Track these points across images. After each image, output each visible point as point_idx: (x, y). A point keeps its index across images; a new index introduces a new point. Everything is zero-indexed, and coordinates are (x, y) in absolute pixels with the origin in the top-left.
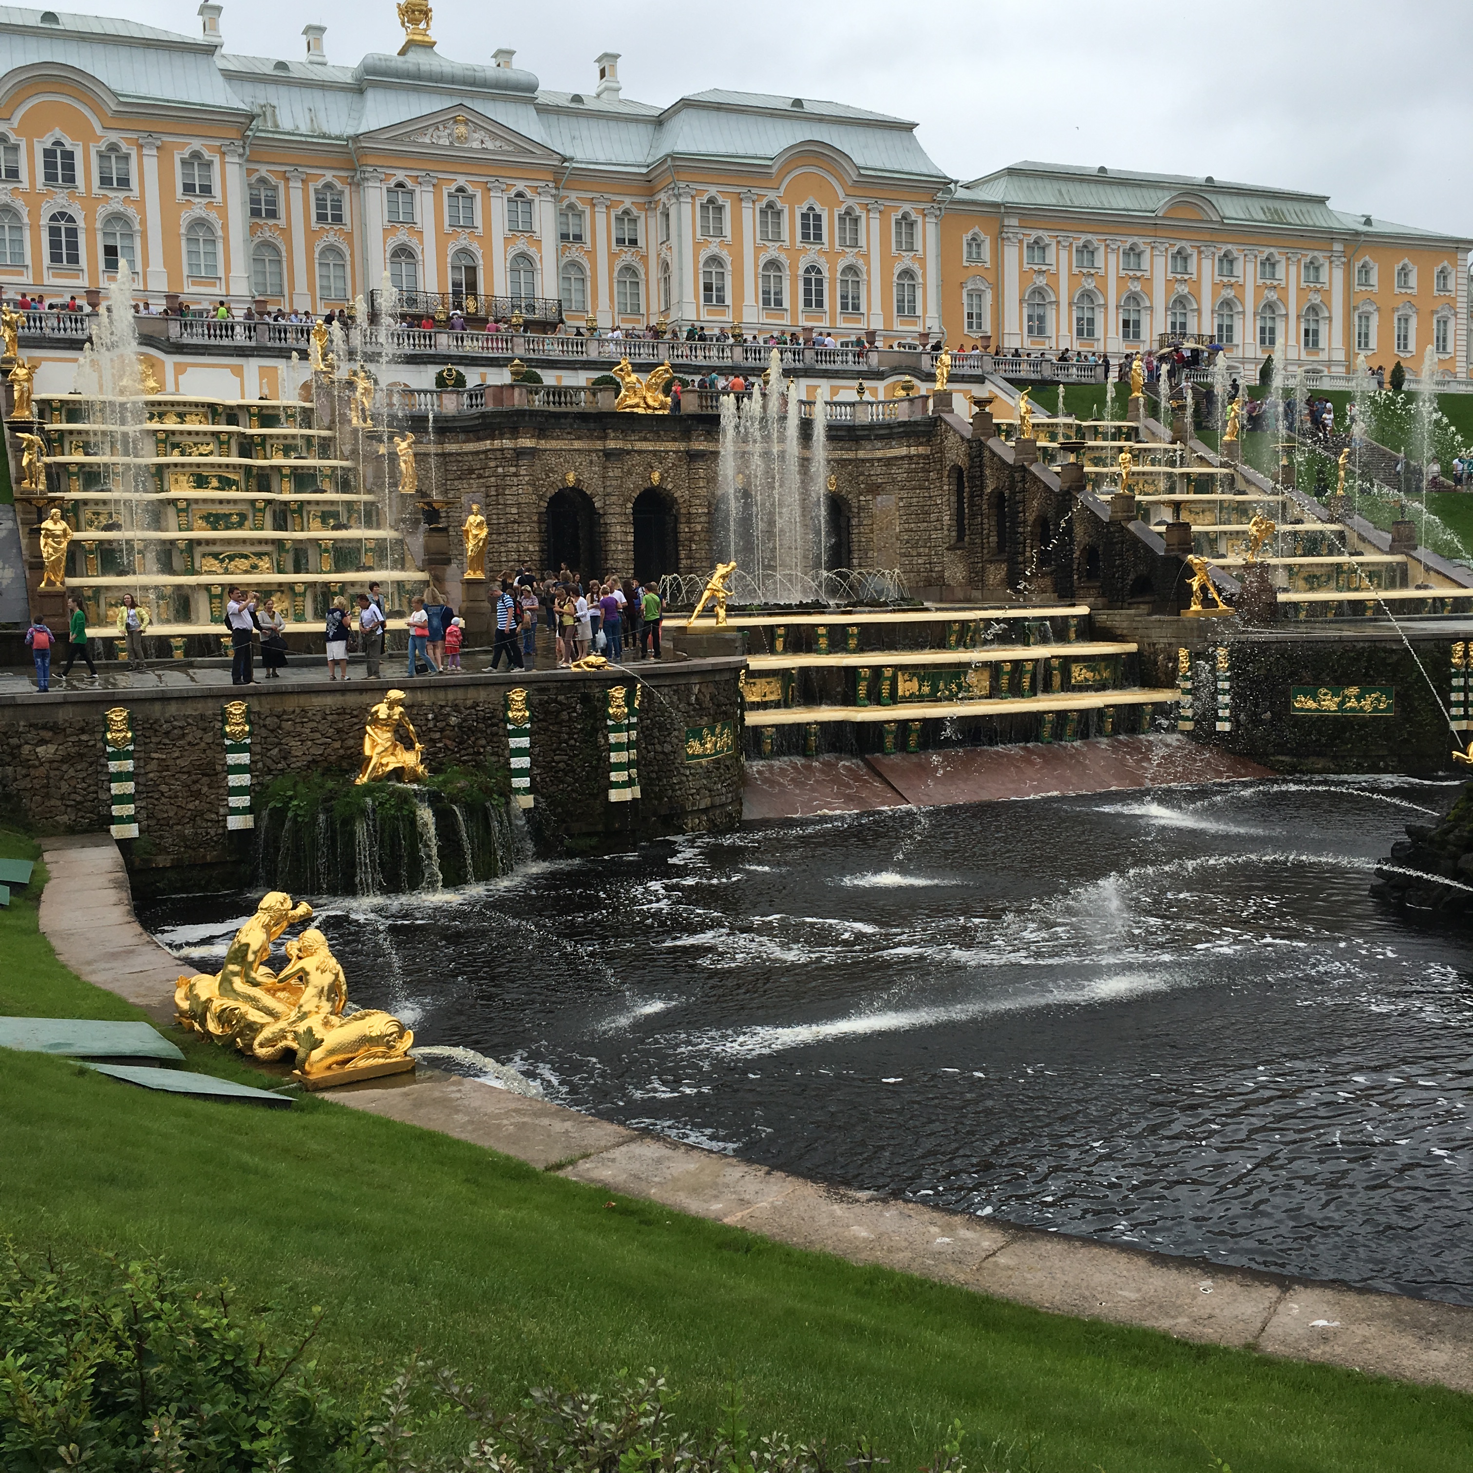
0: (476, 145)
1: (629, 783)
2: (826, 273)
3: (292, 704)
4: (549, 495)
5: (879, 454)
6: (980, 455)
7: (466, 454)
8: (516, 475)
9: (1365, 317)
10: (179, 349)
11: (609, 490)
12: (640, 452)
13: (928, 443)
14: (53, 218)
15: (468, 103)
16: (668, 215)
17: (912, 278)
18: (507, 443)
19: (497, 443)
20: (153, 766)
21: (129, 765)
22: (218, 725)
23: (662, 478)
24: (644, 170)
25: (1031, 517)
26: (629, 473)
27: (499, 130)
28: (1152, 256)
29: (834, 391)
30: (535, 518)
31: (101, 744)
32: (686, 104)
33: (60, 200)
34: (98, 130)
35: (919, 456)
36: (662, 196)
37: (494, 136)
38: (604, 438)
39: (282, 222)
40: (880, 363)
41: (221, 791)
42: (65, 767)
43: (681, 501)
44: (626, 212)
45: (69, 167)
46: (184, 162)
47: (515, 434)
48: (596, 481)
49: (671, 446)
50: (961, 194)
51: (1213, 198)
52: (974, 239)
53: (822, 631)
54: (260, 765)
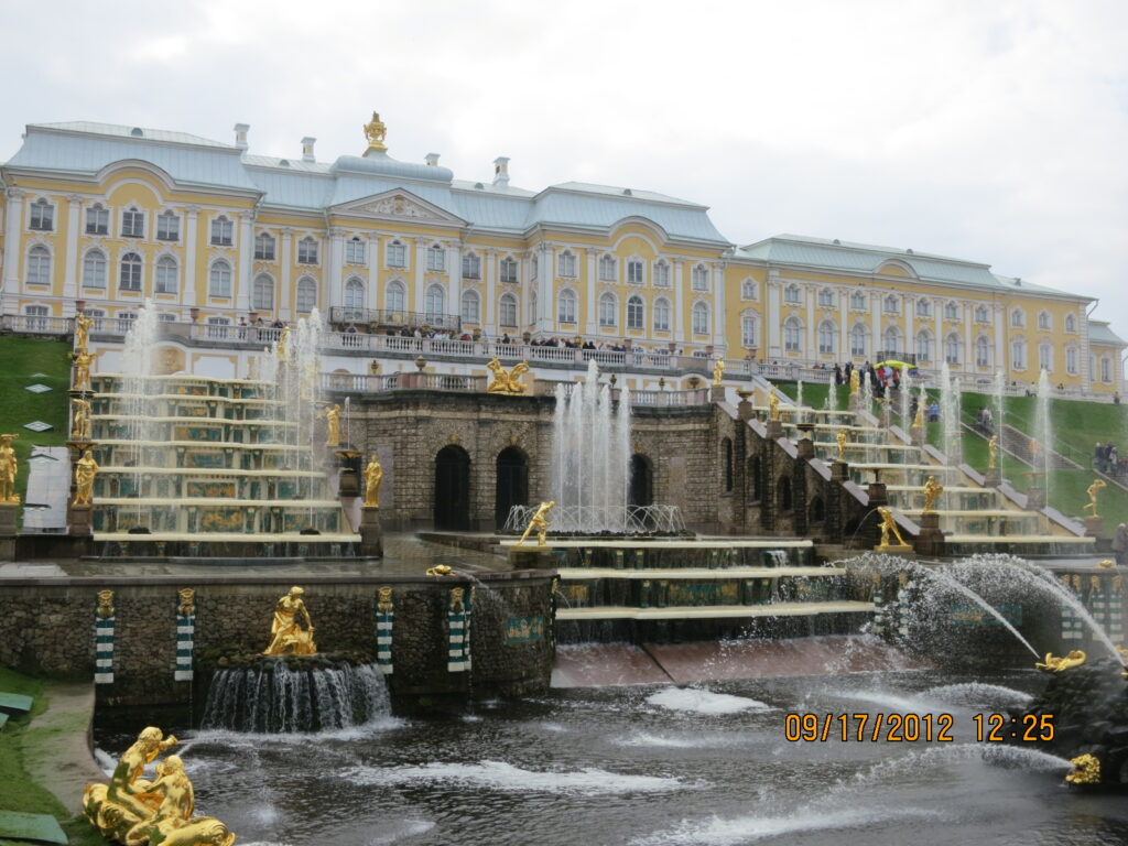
0: (409, 213)
1: (463, 658)
2: (645, 304)
3: (226, 592)
4: (438, 449)
5: (674, 428)
6: (743, 432)
7: (382, 419)
8: (415, 435)
9: (1019, 346)
10: (197, 344)
11: (480, 447)
12: (503, 422)
13: (708, 421)
14: (126, 258)
15: (405, 187)
16: (536, 262)
17: (705, 308)
18: (411, 413)
19: (404, 413)
20: (128, 632)
21: (110, 631)
22: (173, 605)
23: (519, 440)
24: (522, 232)
25: (777, 476)
26: (495, 435)
27: (425, 205)
28: (871, 299)
29: (646, 383)
30: (427, 465)
31: (93, 616)
32: (551, 191)
33: (131, 245)
34: (160, 202)
35: (701, 430)
36: (533, 249)
37: (421, 208)
38: (479, 410)
39: (276, 262)
40: (679, 365)
41: (172, 652)
42: (68, 631)
43: (531, 456)
44: (509, 259)
45: (139, 225)
46: (214, 222)
47: (416, 405)
48: (473, 441)
49: (524, 418)
50: (739, 254)
51: (912, 263)
52: (748, 284)
53: (620, 553)
54: (200, 635)
